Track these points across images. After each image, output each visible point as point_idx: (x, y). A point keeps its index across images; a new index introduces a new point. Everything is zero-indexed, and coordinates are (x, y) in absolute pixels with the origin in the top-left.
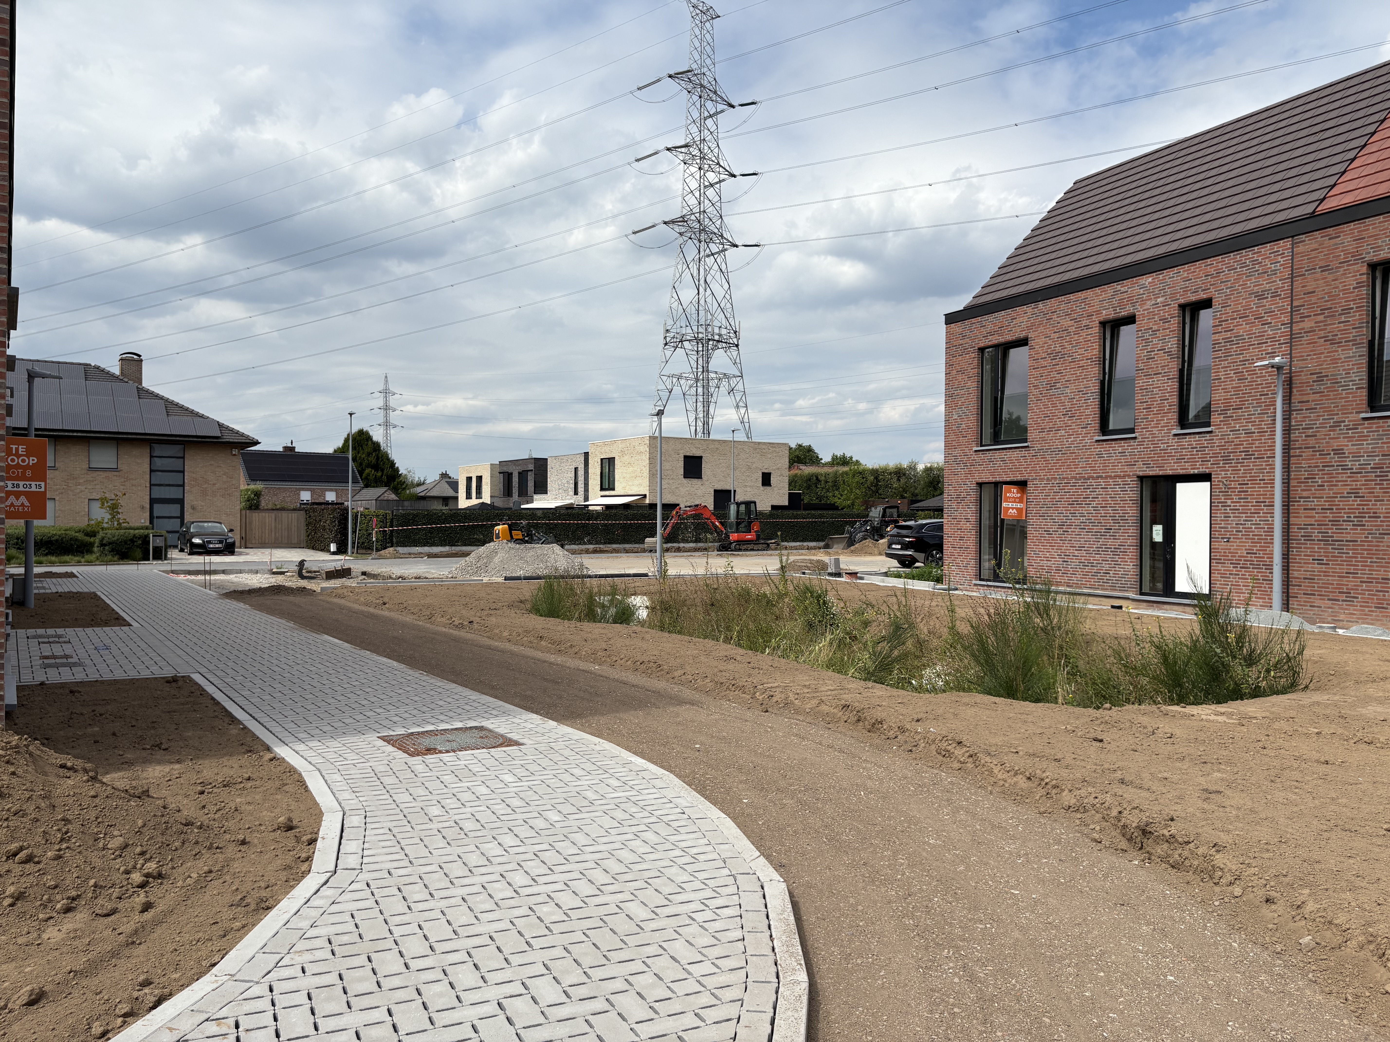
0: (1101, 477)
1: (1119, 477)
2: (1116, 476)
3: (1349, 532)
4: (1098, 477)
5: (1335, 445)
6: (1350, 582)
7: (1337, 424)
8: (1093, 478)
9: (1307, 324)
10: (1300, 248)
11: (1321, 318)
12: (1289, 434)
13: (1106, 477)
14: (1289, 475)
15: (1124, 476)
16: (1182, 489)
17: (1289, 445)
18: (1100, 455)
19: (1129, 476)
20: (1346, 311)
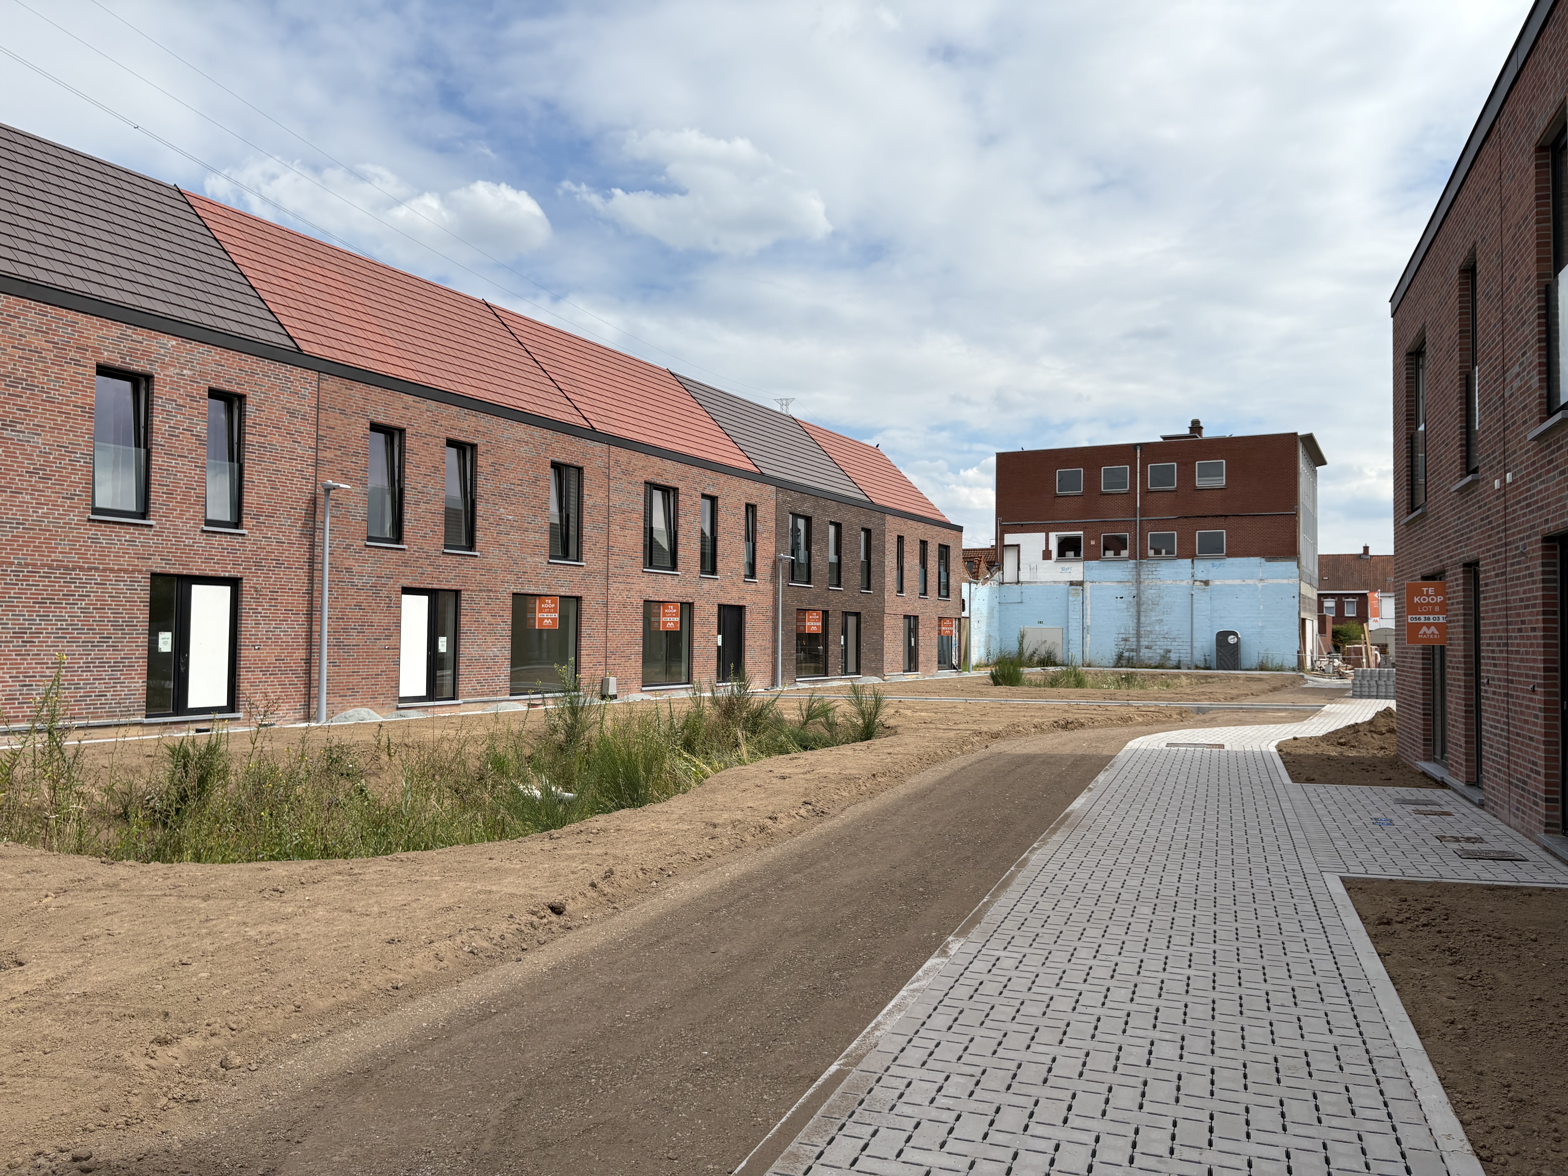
0: (97, 569)
1: (126, 571)
2: (120, 570)
3: (355, 638)
4: (90, 569)
5: (347, 563)
6: (355, 680)
7: (348, 547)
8: (82, 569)
9: (329, 455)
10: (324, 385)
11: (339, 453)
12: (313, 549)
13: (104, 570)
14: (312, 587)
15: (133, 571)
16: (197, 590)
17: (313, 559)
18: (95, 540)
19: (140, 572)
20: (356, 454)
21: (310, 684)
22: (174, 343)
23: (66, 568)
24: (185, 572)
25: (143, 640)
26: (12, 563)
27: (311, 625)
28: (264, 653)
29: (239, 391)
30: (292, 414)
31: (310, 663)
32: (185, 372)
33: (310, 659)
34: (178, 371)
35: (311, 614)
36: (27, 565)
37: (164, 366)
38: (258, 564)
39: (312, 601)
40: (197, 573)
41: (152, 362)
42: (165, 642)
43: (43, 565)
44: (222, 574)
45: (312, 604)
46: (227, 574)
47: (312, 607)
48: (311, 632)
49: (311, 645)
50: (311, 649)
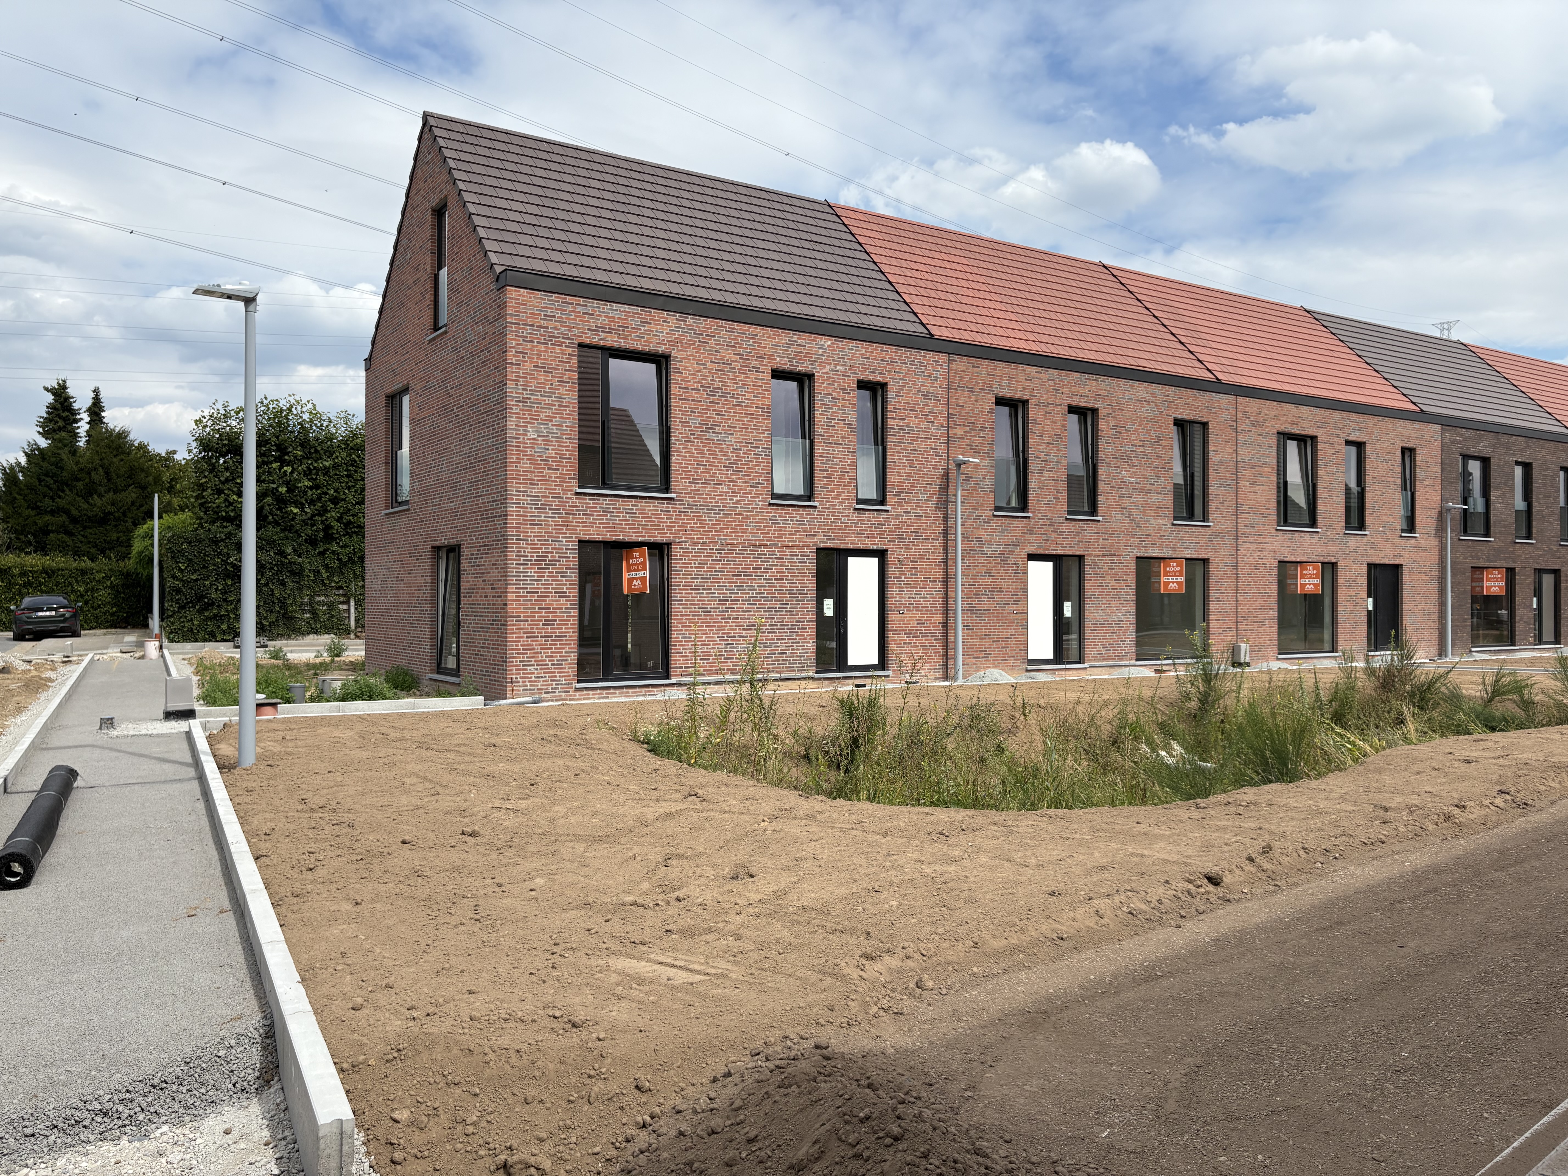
0: (776, 546)
1: (798, 547)
2: (793, 546)
3: (986, 603)
4: (772, 546)
5: (977, 533)
6: (987, 642)
7: (978, 517)
8: (766, 546)
9: (959, 431)
10: (953, 366)
11: (967, 429)
12: (947, 521)
13: (782, 546)
14: (947, 556)
15: (803, 547)
16: (852, 561)
17: (947, 530)
18: (774, 521)
19: (808, 547)
20: (983, 428)
21: (947, 646)
22: (829, 343)
23: (755, 546)
24: (842, 546)
25: (812, 606)
26: (716, 543)
27: (947, 591)
28: (907, 617)
29: (881, 380)
30: (926, 396)
31: (947, 627)
32: (838, 368)
33: (947, 623)
34: (833, 368)
35: (946, 582)
36: (727, 544)
37: (822, 364)
38: (900, 537)
39: (947, 569)
40: (852, 547)
41: (813, 362)
42: (829, 608)
43: (738, 544)
44: (871, 547)
45: (947, 572)
46: (875, 547)
47: (947, 575)
48: (947, 598)
49: (947, 610)
50: (947, 614)
